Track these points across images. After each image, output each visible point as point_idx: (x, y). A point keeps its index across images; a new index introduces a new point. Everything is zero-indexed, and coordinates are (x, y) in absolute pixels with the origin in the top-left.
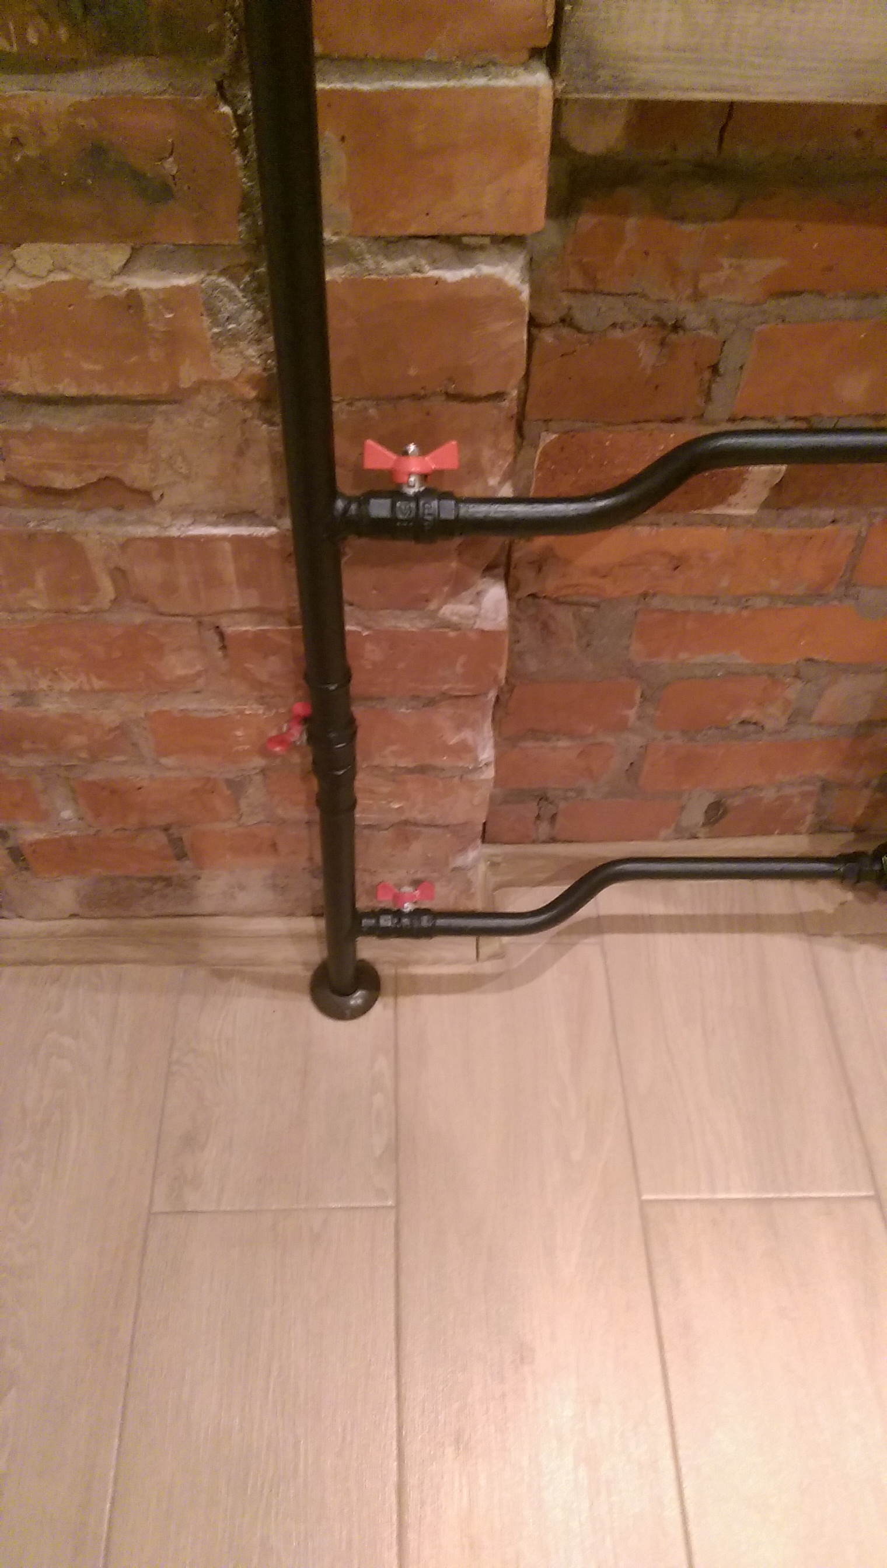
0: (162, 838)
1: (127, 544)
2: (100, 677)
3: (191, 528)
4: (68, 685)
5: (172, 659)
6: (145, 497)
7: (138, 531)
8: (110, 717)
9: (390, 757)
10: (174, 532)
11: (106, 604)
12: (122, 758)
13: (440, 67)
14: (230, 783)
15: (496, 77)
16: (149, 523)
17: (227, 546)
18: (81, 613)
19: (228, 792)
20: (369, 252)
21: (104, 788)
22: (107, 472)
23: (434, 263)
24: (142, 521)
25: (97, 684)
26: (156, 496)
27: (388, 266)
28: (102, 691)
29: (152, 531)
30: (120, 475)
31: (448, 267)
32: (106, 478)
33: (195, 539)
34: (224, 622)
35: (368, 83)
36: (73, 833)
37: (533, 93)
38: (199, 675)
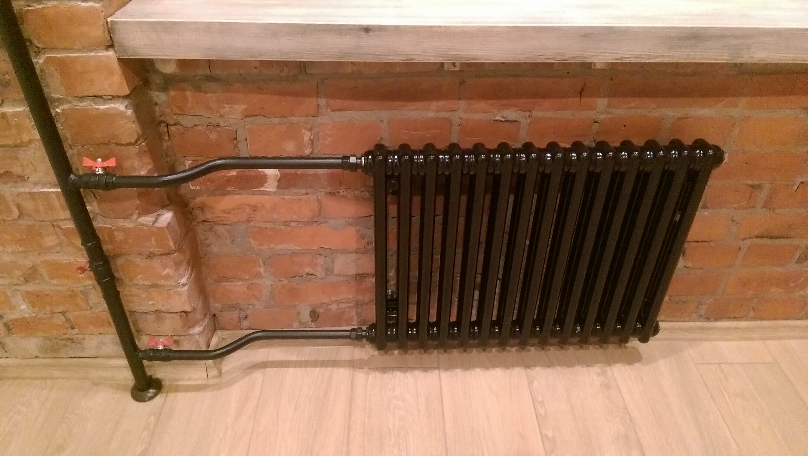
0: (63, 318)
1: (19, 195)
2: (20, 246)
3: (41, 189)
4: (10, 249)
5: (47, 239)
6: (22, 178)
7: (22, 190)
8: (28, 263)
9: (140, 280)
10: (35, 190)
11: (16, 217)
12: (38, 281)
13: (79, 50)
14: (82, 292)
15: (97, 53)
16: (27, 187)
17: (54, 196)
18: (9, 221)
19: (82, 297)
20: (74, 101)
21: (33, 294)
22: (6, 170)
23: (97, 104)
24: (23, 187)
25: (21, 249)
26: (26, 178)
27: (81, 104)
28: (22, 252)
29: (27, 190)
30: (12, 170)
31: (101, 105)
32: (7, 172)
33: (43, 193)
34: (60, 223)
35: (60, 55)
36: (27, 316)
37: (109, 57)
38: (57, 245)
